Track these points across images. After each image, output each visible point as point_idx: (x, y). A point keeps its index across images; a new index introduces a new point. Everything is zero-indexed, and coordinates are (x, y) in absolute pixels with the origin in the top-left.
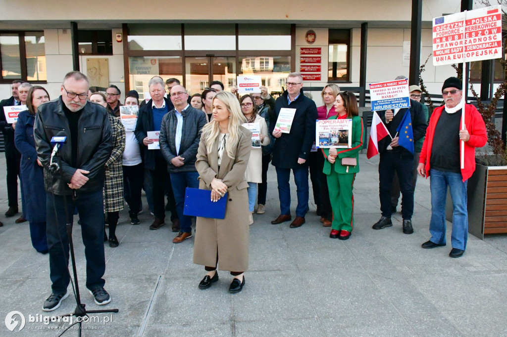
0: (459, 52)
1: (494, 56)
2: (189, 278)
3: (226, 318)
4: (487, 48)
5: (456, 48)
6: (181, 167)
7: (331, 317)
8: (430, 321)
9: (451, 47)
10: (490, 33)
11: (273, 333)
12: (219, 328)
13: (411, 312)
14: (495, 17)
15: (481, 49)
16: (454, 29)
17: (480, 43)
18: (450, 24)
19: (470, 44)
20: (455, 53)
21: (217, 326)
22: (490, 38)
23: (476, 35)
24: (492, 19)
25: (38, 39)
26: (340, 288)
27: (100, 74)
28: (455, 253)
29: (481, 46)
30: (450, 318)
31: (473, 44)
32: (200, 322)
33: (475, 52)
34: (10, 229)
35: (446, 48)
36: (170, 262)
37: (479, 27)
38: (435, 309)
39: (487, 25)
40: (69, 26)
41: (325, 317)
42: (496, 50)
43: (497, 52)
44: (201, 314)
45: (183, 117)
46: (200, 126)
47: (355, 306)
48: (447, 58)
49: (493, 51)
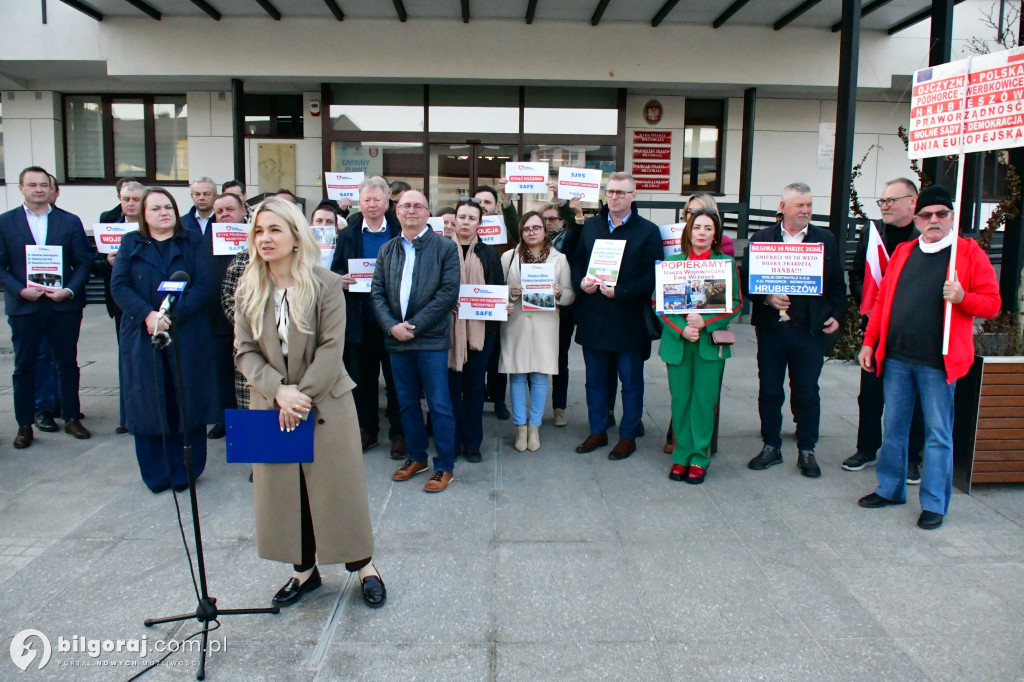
0: (955, 133)
1: (1015, 141)
2: (415, 551)
3: (480, 635)
4: (1004, 127)
5: (949, 126)
6: (409, 342)
7: (681, 642)
8: (873, 657)
9: (942, 124)
10: (1011, 98)
11: (569, 669)
12: (466, 655)
13: (837, 636)
14: (1021, 67)
15: (993, 128)
16: (948, 91)
17: (992, 116)
18: (942, 81)
19: (974, 119)
20: (946, 135)
21: (462, 650)
22: (1010, 107)
23: (986, 102)
24: (1016, 71)
25: (178, 109)
26: (701, 583)
27: (280, 171)
28: (928, 520)
29: (992, 123)
30: (911, 651)
31: (980, 118)
32: (430, 641)
33: (982, 133)
34: (104, 444)
35: (933, 125)
36: (384, 517)
37: (991, 87)
38: (882, 632)
39: (1005, 84)
40: (229, 86)
41: (671, 641)
42: (1019, 130)
43: (1020, 135)
44: (433, 623)
45: (417, 251)
46: (447, 267)
47: (728, 621)
48: (932, 146)
49: (1014, 134)
